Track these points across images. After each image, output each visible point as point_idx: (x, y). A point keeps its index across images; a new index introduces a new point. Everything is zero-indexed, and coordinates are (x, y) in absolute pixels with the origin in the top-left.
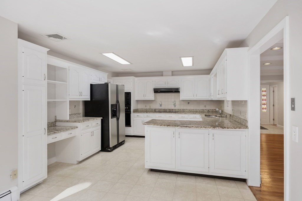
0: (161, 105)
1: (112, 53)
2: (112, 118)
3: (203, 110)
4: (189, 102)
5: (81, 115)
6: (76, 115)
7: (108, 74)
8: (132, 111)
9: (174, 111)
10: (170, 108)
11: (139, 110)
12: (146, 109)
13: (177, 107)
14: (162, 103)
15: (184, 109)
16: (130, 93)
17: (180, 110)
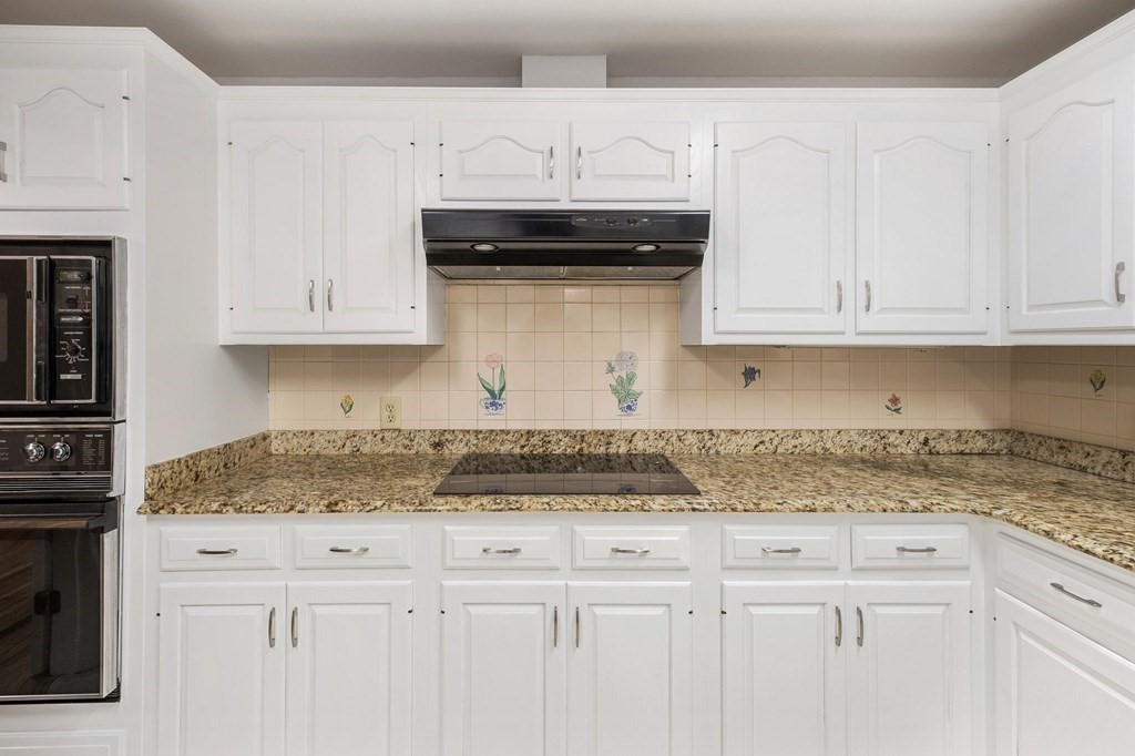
0: (495, 398)
3: (880, 435)
4: (751, 365)
10: (588, 427)
11: (276, 447)
12: (353, 435)
14: (502, 372)
15: (711, 432)
16: (103, 247)
17: (674, 439)
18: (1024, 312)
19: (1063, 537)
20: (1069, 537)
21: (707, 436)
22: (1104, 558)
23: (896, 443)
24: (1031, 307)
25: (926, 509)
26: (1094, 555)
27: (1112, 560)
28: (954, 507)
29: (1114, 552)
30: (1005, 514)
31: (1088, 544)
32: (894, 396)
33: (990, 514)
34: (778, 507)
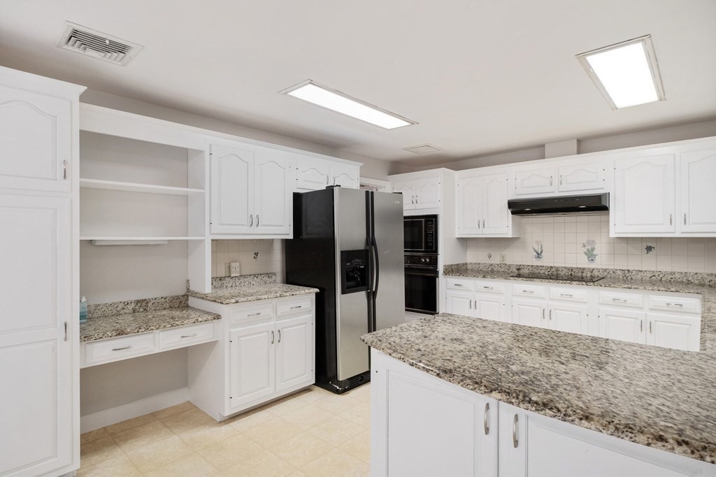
0: (539, 255)
1: (310, 85)
2: (343, 292)
4: (650, 245)
5: (279, 277)
6: (259, 277)
7: (362, 164)
8: (441, 268)
9: (589, 275)
10: (574, 266)
11: (469, 267)
12: (491, 265)
13: (602, 262)
14: (541, 247)
15: (628, 270)
16: (435, 217)
17: (611, 272)
21: (626, 272)
25: (677, 291)
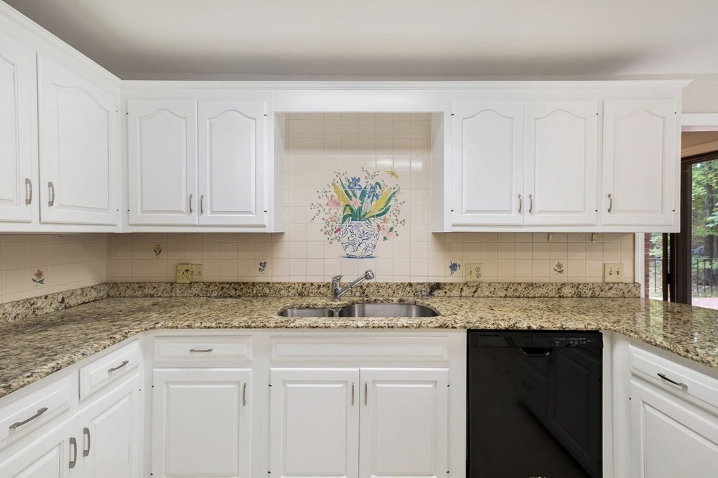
18: (139, 214)
19: (196, 325)
20: (199, 324)
22: (217, 328)
23: (42, 306)
24: (143, 212)
26: (212, 328)
27: (220, 327)
28: (137, 331)
29: (219, 323)
30: (162, 325)
31: (208, 325)
32: (39, 271)
33: (154, 328)
34: (29, 379)
